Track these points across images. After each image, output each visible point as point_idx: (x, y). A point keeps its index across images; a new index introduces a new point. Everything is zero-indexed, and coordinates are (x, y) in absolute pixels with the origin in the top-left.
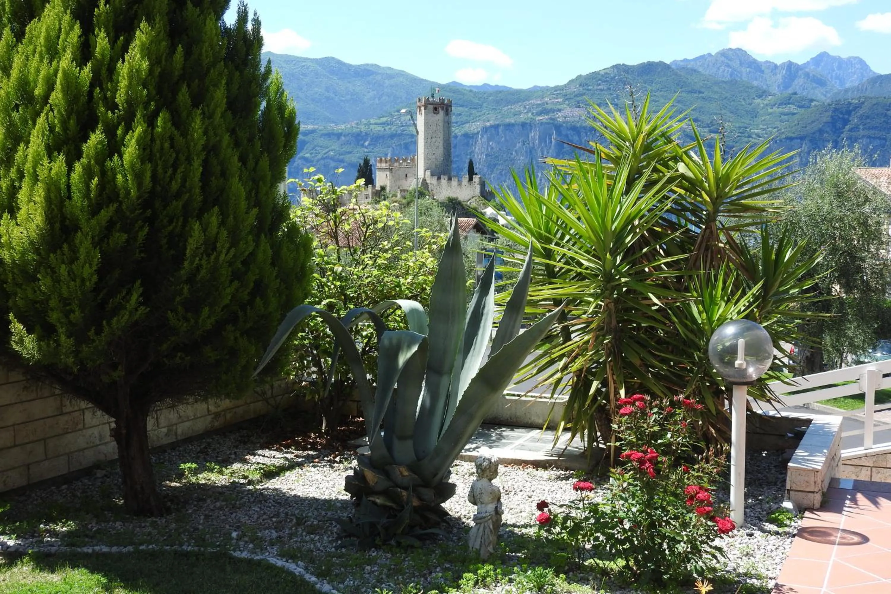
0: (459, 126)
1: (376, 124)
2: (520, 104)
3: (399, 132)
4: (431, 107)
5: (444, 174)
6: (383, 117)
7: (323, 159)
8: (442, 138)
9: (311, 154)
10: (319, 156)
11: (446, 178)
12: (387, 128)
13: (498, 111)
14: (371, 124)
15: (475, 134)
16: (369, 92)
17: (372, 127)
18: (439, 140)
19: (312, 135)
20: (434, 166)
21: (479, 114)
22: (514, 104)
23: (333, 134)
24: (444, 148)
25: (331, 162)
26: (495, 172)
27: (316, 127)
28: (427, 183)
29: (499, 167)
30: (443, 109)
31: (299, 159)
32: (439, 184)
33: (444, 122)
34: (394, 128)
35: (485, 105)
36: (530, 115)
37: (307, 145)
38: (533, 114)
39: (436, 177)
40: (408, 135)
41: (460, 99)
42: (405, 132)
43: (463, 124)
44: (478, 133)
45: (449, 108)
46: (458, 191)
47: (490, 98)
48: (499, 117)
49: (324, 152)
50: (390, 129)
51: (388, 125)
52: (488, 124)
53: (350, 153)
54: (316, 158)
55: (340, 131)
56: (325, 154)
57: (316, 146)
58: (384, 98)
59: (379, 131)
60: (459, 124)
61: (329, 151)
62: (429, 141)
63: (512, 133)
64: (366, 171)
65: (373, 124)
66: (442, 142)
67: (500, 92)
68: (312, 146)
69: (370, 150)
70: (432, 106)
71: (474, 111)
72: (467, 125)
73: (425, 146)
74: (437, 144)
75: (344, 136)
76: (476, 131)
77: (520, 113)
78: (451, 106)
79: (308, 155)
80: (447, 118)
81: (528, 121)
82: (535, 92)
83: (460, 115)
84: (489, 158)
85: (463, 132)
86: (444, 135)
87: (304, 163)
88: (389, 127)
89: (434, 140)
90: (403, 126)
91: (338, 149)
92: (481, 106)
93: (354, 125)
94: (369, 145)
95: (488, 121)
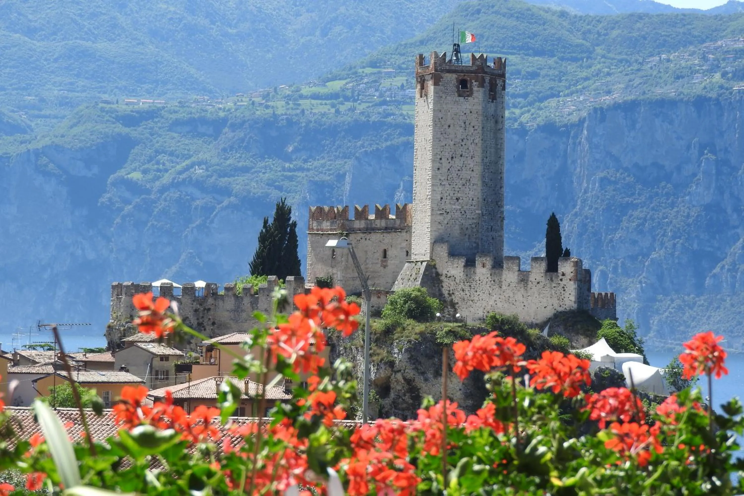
0: (531, 104)
1: (315, 97)
2: (691, 48)
3: (374, 118)
4: (451, 78)
5: (484, 253)
6: (334, 79)
7: (175, 185)
8: (478, 159)
9: (145, 172)
10: (166, 179)
11: (489, 262)
12: (342, 108)
13: (636, 66)
14: (302, 97)
15: (573, 125)
16: (298, 15)
17: (305, 103)
18: (471, 164)
19: (151, 123)
20: (456, 232)
21: (584, 74)
22: (674, 47)
23: (203, 121)
24: (484, 184)
25: (197, 193)
26: (624, 224)
27: (160, 102)
28: (438, 274)
29: (636, 213)
30: (482, 85)
31: (114, 184)
32: (468, 277)
33: (486, 117)
34: (361, 107)
35: (599, 50)
36: (717, 76)
37: (135, 151)
38: (724, 75)
39: (461, 262)
40: (397, 126)
41: (535, 35)
42: (390, 119)
43: (541, 100)
44: (582, 121)
45: (499, 82)
46: (519, 296)
47: (615, 33)
48: (637, 81)
49: (179, 167)
50: (353, 109)
51: (347, 99)
52: (607, 100)
53: (245, 170)
54: (158, 183)
55: (222, 114)
56: (180, 173)
57: (157, 152)
58: (338, 29)
59: (323, 115)
60: (531, 98)
61: (193, 165)
62: (445, 164)
63: (671, 122)
64: (282, 240)
65: (306, 98)
66: (478, 169)
67: (640, 17)
68: (149, 152)
69: (299, 163)
70: (454, 76)
71: (571, 67)
72: (553, 102)
73: (434, 177)
74: (466, 174)
75: (233, 127)
76: (575, 118)
77: (692, 72)
78: (503, 76)
79: (136, 176)
80: (492, 107)
81: (713, 95)
82: (730, 19)
83: (534, 75)
84: (610, 188)
85: (540, 121)
86: (485, 151)
87: (127, 195)
88: (349, 105)
89: (458, 162)
90: (384, 103)
91: (215, 160)
92: (589, 53)
93: (258, 100)
94: (296, 150)
95: (609, 92)
